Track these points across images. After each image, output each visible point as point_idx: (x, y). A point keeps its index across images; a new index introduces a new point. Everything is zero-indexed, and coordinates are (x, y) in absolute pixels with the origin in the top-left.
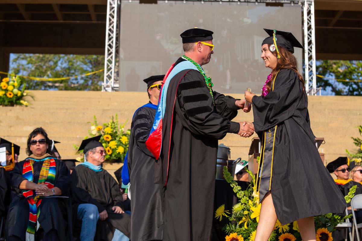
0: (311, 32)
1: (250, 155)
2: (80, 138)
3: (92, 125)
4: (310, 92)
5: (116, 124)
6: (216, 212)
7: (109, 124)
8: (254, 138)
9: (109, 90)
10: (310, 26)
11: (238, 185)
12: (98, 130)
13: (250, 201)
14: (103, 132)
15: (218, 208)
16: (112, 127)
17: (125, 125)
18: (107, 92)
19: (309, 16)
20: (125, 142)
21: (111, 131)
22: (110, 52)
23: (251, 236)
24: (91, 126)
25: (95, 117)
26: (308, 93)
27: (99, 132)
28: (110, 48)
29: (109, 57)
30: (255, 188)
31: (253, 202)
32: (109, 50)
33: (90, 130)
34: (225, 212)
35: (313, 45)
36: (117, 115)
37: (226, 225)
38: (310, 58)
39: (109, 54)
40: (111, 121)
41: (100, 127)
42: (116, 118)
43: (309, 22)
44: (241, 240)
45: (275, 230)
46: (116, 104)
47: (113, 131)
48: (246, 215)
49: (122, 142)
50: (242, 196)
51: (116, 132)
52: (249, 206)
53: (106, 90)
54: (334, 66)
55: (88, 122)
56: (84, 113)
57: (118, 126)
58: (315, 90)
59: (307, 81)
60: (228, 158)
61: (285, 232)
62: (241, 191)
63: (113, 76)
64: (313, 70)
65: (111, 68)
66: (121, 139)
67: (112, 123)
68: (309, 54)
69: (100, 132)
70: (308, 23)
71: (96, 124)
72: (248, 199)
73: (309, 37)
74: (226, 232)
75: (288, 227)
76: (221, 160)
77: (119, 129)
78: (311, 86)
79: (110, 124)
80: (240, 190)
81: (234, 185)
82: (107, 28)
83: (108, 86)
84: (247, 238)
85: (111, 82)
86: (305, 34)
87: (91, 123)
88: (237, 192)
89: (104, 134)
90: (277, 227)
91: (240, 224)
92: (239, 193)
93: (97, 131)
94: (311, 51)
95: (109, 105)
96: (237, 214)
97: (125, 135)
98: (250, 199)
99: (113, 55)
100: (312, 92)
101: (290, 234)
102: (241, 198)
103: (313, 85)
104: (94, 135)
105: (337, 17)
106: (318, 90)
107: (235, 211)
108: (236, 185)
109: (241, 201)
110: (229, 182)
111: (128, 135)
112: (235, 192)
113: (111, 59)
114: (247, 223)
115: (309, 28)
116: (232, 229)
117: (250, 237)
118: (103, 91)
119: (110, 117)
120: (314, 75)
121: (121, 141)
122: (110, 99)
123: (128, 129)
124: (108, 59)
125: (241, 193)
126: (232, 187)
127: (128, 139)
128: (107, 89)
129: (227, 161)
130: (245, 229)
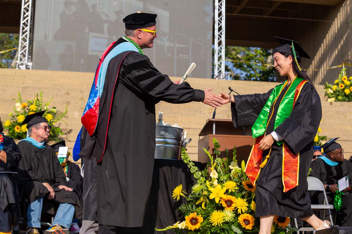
0: (221, 19)
1: (200, 136)
2: (3, 114)
3: (17, 101)
4: (218, 76)
5: (41, 102)
6: (173, 192)
7: (33, 102)
8: (209, 119)
9: (23, 67)
10: (221, 12)
11: (195, 166)
12: (24, 107)
13: (207, 182)
14: (28, 109)
15: (175, 188)
16: (37, 104)
17: (50, 103)
18: (20, 70)
19: (220, 3)
20: (50, 120)
21: (36, 109)
22: (24, 31)
23: (211, 216)
24: (17, 103)
25: (19, 94)
26: (217, 77)
27: (23, 109)
28: (24, 27)
29: (24, 36)
30: (212, 168)
31: (211, 182)
32: (23, 29)
33: (16, 107)
34: (182, 192)
35: (223, 31)
36: (41, 93)
37: (182, 205)
38: (220, 43)
39: (23, 33)
40: (36, 99)
41: (26, 104)
42: (41, 95)
43: (220, 8)
44: (201, 219)
45: (233, 211)
46: (31, 82)
47: (37, 109)
48: (205, 195)
49: (47, 120)
50: (199, 177)
51: (41, 109)
52: (207, 187)
53: (19, 68)
54: (234, 53)
55: (13, 99)
56: (4, 90)
57: (42, 104)
58: (224, 75)
59: (216, 65)
60: (181, 139)
61: (243, 212)
62: (198, 172)
63: (27, 55)
64: (222, 55)
65: (25, 47)
66: (46, 117)
67: (36, 101)
68: (219, 39)
69: (25, 110)
70: (219, 10)
71: (21, 101)
72: (205, 179)
73: (220, 23)
74: (183, 211)
75: (247, 208)
76: (175, 140)
77: (43, 107)
78: (219, 70)
79: (35, 102)
80: (196, 171)
81: (191, 166)
82: (23, 7)
83: (22, 64)
84: (206, 218)
85: (25, 60)
86: (215, 20)
87: (16, 100)
88: (194, 173)
89: (29, 112)
90: (235, 208)
91: (197, 205)
92: (196, 174)
93: (22, 108)
94: (221, 37)
95: (24, 83)
96: (196, 194)
97: (49, 113)
98: (208, 179)
99: (28, 33)
100: (222, 77)
101: (249, 214)
102: (199, 179)
103: (221, 69)
104: (18, 112)
105: (242, 5)
106: (226, 74)
107: (194, 192)
108: (193, 166)
109: (198, 182)
110: (186, 163)
111: (53, 112)
112: (192, 173)
113: (25, 37)
114: (205, 203)
115: (220, 14)
116: (189, 209)
117: (209, 217)
118: (17, 68)
119: (35, 95)
120: (223, 60)
121: (46, 118)
122: (25, 76)
123: (53, 107)
124: (22, 37)
125: (198, 174)
126: (189, 167)
127: (53, 117)
128: (20, 66)
129: (181, 142)
130: (202, 209)
